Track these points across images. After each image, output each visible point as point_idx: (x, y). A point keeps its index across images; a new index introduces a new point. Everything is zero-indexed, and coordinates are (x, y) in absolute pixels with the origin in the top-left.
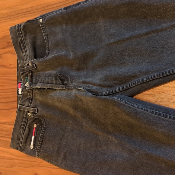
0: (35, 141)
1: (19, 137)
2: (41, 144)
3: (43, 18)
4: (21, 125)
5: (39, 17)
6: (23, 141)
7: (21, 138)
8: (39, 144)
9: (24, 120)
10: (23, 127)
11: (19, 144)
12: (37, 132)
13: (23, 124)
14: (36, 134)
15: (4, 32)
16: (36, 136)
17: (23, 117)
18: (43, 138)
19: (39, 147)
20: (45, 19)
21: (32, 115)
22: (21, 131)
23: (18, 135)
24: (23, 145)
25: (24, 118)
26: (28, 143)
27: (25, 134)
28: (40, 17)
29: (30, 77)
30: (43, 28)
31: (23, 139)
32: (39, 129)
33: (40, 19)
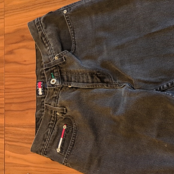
0: (63, 144)
1: (45, 137)
2: (71, 148)
3: (68, 9)
4: (49, 124)
5: (62, 8)
6: (49, 142)
7: (48, 139)
8: (69, 148)
9: (52, 119)
10: (51, 126)
11: (45, 145)
12: (67, 135)
13: (52, 123)
14: (65, 137)
15: (17, 25)
16: (65, 139)
17: (52, 116)
18: (74, 142)
19: (69, 151)
20: (70, 9)
21: (61, 115)
22: (48, 131)
23: (44, 135)
24: (48, 147)
25: (52, 118)
26: (55, 145)
27: (52, 134)
28: (64, 8)
29: (57, 73)
30: (68, 19)
31: (50, 140)
32: (69, 131)
33: (64, 10)
